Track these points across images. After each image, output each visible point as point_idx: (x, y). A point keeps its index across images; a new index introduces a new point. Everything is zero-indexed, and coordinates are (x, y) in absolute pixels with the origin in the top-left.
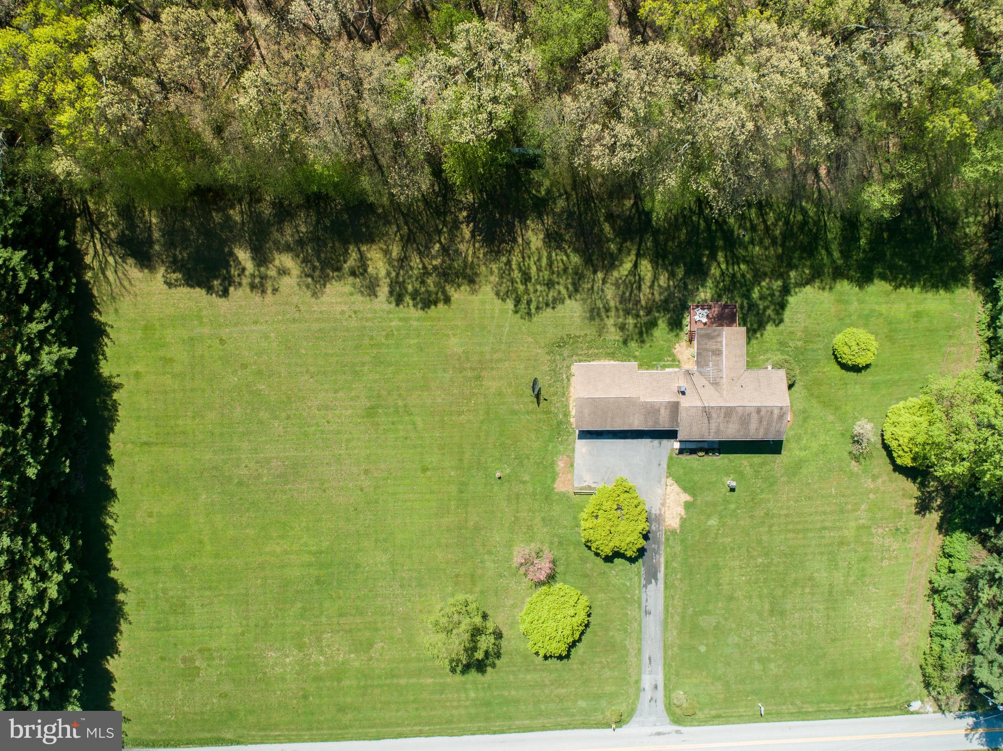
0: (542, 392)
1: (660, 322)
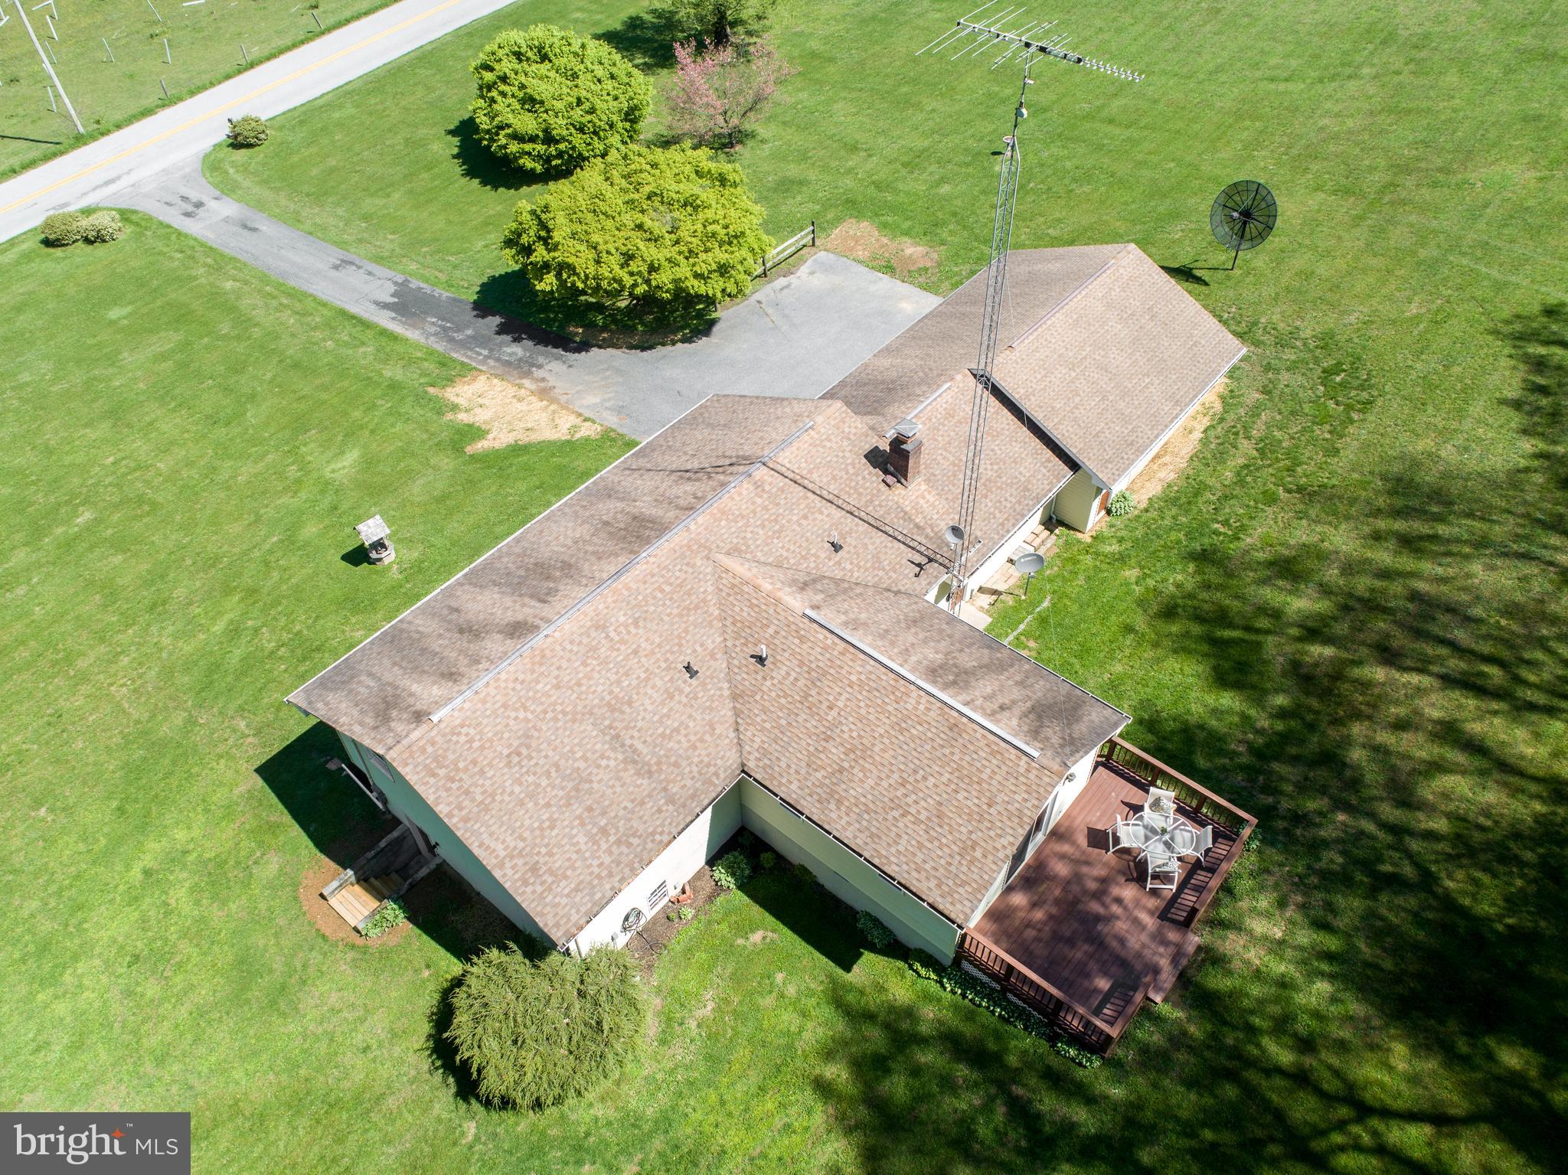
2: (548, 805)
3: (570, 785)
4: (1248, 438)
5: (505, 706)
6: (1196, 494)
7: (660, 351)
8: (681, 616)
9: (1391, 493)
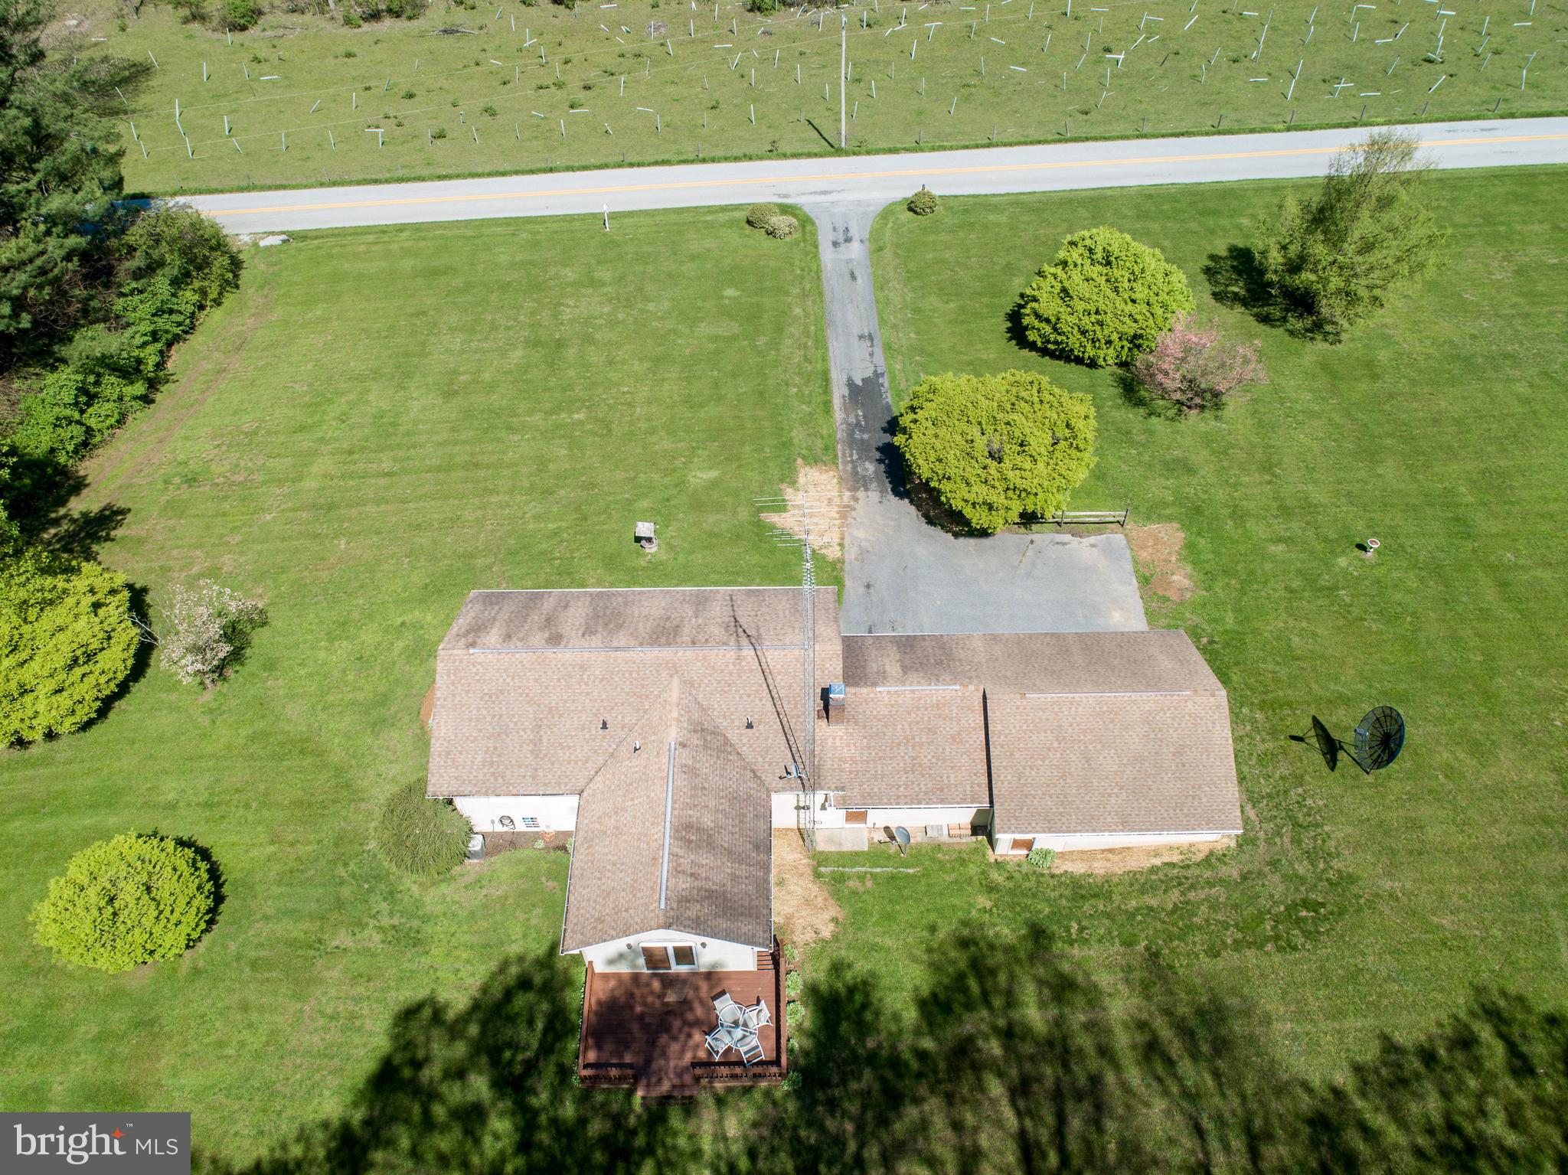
0: (1318, 759)
1: (911, 1016)
2: (480, 730)
3: (498, 730)
4: (1183, 893)
5: (505, 670)
6: (1095, 896)
7: (937, 532)
8: (628, 694)
9: (1200, 1012)
